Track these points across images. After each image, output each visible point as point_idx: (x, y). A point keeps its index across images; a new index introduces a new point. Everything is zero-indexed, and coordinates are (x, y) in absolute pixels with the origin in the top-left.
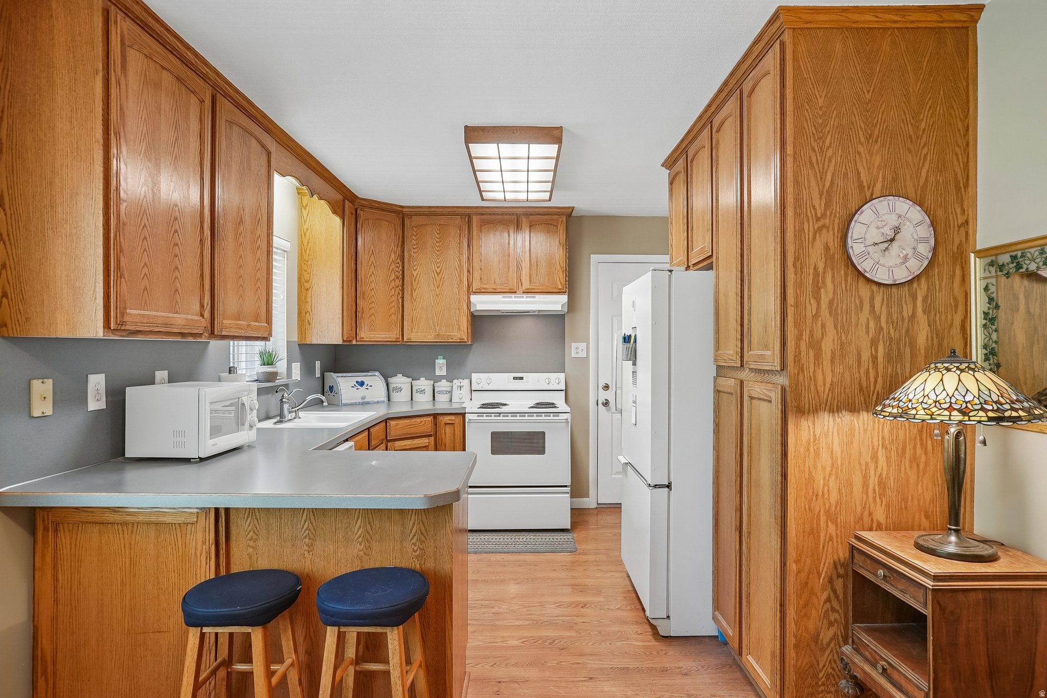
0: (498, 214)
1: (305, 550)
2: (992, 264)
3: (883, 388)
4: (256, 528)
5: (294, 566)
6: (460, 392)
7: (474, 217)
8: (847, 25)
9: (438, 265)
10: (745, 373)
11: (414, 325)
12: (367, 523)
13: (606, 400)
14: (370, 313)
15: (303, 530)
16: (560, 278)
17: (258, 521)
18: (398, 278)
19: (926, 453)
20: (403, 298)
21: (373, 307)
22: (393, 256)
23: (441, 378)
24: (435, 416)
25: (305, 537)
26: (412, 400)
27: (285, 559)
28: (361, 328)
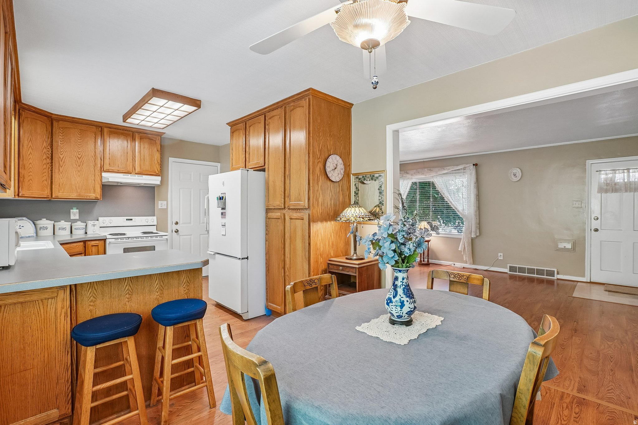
0: (120, 130)
1: (126, 301)
2: (357, 178)
3: (333, 214)
4: (95, 295)
5: (119, 311)
6: (94, 228)
7: (105, 129)
8: (325, 99)
9: (80, 153)
10: (286, 211)
11: (61, 188)
12: (161, 281)
13: (177, 229)
14: (29, 178)
15: (125, 291)
16: (157, 168)
17: (96, 291)
18: (49, 158)
19: (342, 234)
20: (52, 170)
21: (31, 175)
22: (45, 144)
23: (75, 221)
24: (85, 242)
25: (127, 294)
26: (54, 234)
27: (114, 308)
28: (22, 188)
